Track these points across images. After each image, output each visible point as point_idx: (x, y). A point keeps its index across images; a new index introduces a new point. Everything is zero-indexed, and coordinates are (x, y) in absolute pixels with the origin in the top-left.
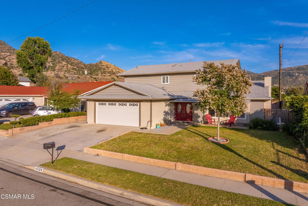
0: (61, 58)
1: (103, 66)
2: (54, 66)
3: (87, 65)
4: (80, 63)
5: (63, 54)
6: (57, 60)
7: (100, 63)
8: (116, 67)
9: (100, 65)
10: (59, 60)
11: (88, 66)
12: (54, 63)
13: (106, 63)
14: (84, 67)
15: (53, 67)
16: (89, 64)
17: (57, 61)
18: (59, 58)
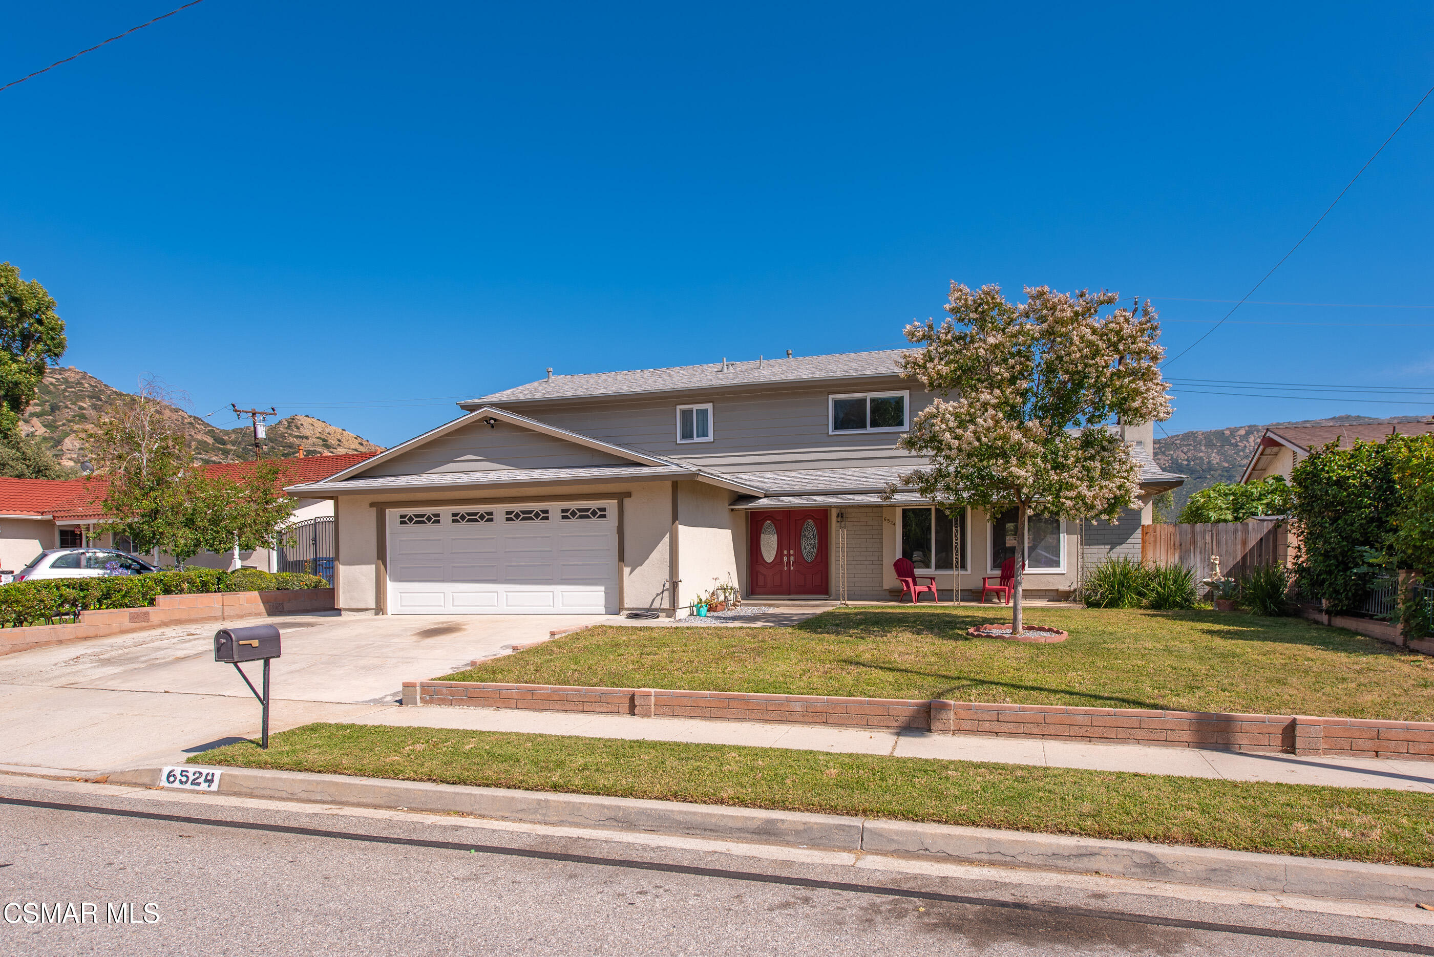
0: (91, 397)
1: (307, 438)
2: (55, 435)
3: (227, 433)
4: (191, 423)
5: (100, 382)
6: (67, 407)
7: (289, 427)
8: (365, 443)
9: (290, 435)
10: (81, 408)
11: (233, 436)
12: (55, 421)
13: (319, 426)
14: (210, 440)
15: (52, 438)
16: (234, 431)
17: (68, 414)
18: (82, 398)
